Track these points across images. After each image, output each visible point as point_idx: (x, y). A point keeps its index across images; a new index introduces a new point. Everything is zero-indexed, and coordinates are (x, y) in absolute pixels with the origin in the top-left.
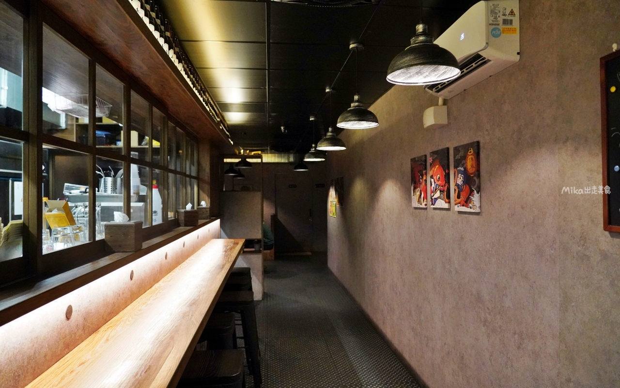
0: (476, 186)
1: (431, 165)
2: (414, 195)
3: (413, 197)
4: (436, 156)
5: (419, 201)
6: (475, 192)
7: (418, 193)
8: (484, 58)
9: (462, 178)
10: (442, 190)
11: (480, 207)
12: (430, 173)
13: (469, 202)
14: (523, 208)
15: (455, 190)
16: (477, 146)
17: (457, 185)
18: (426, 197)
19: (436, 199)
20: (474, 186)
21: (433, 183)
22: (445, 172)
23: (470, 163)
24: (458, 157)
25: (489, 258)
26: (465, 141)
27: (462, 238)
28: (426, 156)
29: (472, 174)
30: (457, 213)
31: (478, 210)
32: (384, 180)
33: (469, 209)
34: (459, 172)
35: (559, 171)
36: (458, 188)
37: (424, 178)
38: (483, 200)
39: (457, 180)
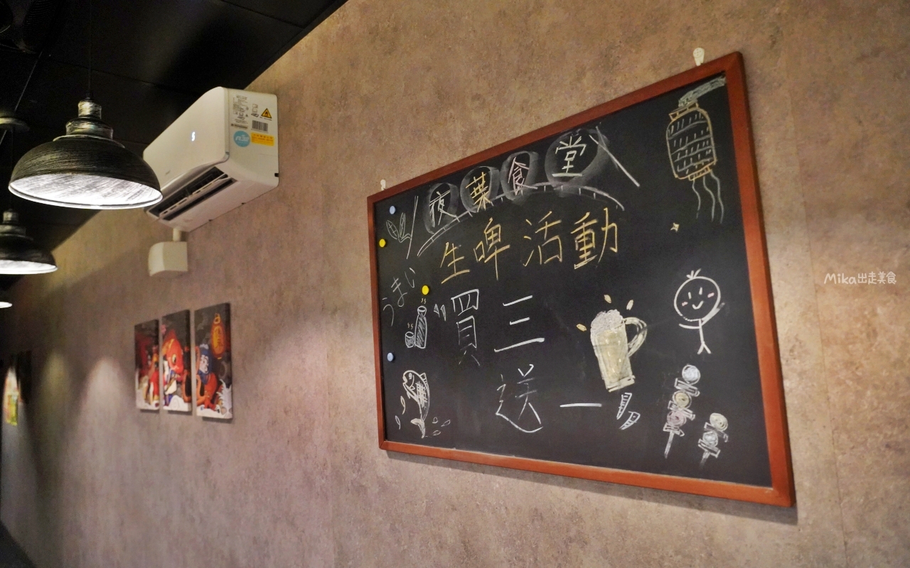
0: (224, 377)
1: (164, 337)
2: (139, 388)
3: (138, 391)
4: (170, 323)
5: (147, 400)
6: (224, 385)
7: (145, 385)
8: (226, 176)
9: (206, 361)
10: (179, 381)
11: (232, 410)
12: (163, 351)
13: (215, 402)
14: (286, 412)
15: (197, 381)
16: (226, 310)
17: (200, 373)
18: (157, 392)
19: (171, 395)
20: (222, 375)
21: (167, 368)
22: (184, 349)
23: (216, 337)
24: (201, 327)
25: (245, 494)
26: (212, 301)
27: (208, 461)
28: (157, 322)
29: (219, 355)
30: (201, 420)
31: (227, 415)
32: (96, 359)
33: (216, 413)
34: (203, 351)
35: (328, 357)
36: (202, 378)
37: (155, 359)
38: (235, 400)
39: (201, 365)
